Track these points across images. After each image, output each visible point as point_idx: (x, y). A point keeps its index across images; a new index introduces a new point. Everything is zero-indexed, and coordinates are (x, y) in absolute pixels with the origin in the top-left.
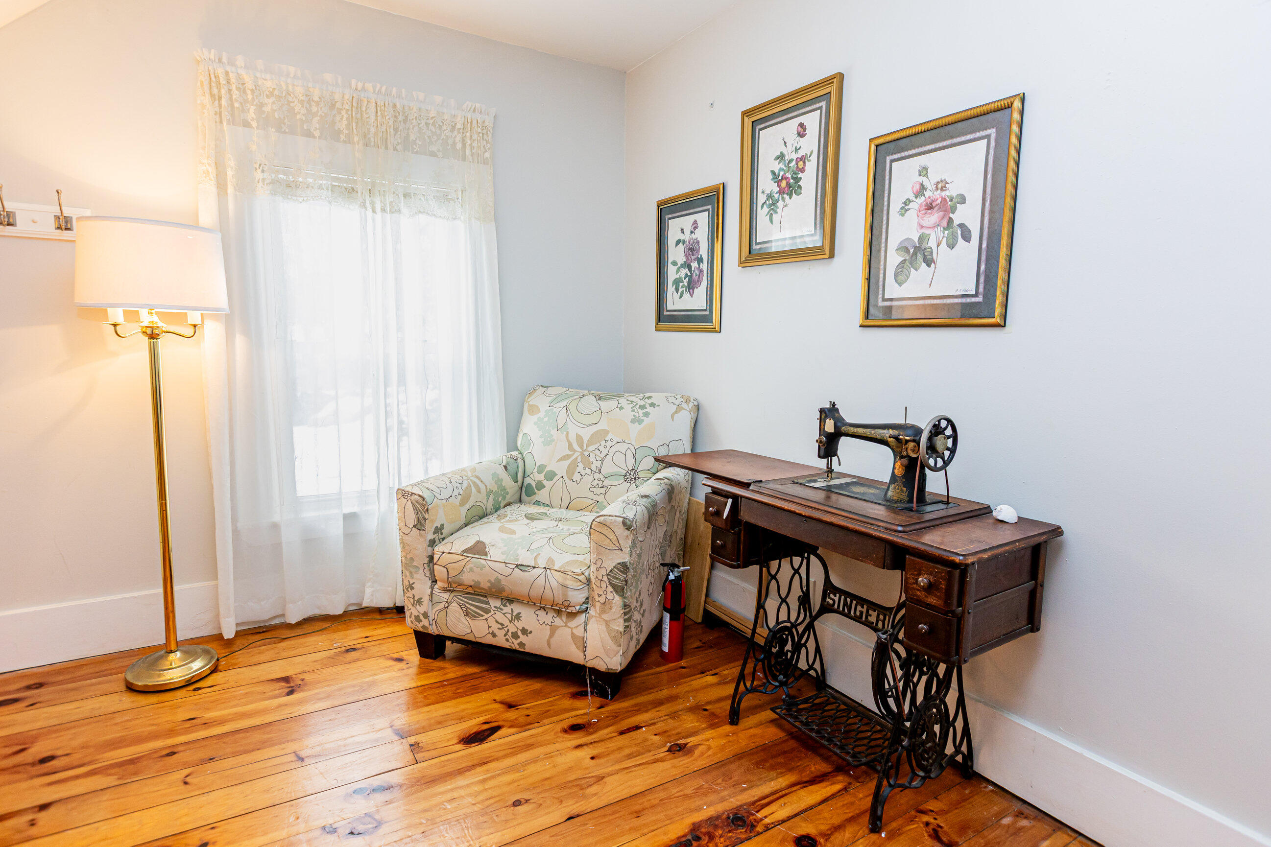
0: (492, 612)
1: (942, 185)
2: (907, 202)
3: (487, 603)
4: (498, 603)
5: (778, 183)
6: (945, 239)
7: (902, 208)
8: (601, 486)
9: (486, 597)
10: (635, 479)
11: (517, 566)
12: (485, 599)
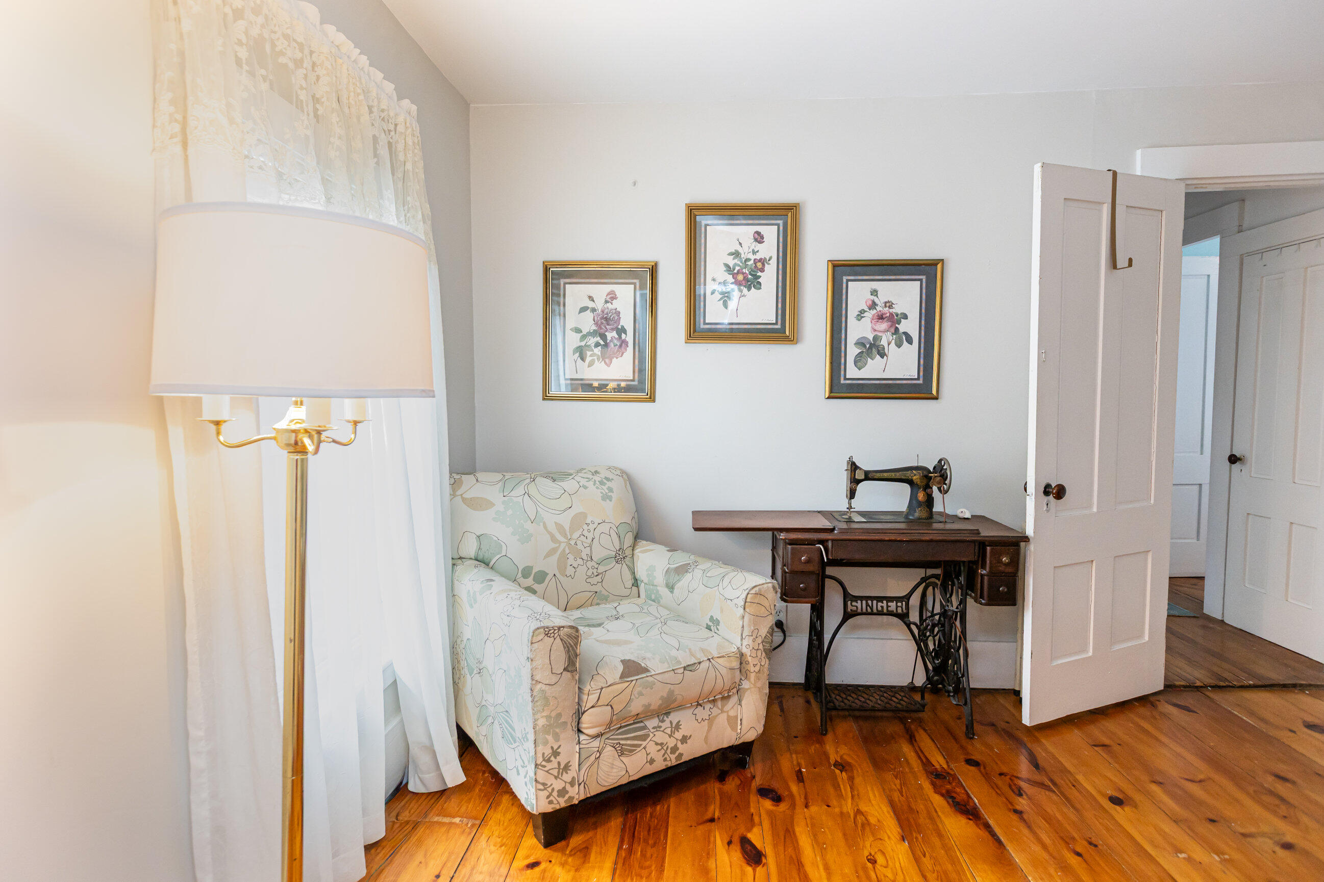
0: (652, 735)
1: (889, 304)
2: (862, 312)
3: (645, 728)
4: (654, 722)
5: (734, 276)
6: (893, 341)
7: (858, 315)
8: (596, 574)
9: (642, 722)
10: (624, 558)
11: (685, 668)
12: (642, 724)
